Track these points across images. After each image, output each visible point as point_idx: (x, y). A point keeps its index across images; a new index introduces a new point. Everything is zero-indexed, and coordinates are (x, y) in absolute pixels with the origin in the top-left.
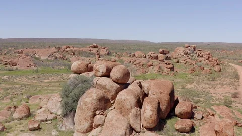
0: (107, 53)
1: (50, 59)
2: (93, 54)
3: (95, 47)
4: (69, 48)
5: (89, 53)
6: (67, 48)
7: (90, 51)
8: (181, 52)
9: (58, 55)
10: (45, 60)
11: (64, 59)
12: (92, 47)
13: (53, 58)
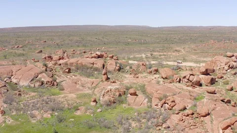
0: (117, 68)
1: (33, 85)
2: (96, 69)
3: (99, 57)
4: (63, 58)
5: (91, 68)
6: (59, 60)
7: (93, 64)
8: (223, 65)
9: (45, 78)
10: (26, 87)
11: (53, 85)
12: (95, 57)
13: (37, 84)
